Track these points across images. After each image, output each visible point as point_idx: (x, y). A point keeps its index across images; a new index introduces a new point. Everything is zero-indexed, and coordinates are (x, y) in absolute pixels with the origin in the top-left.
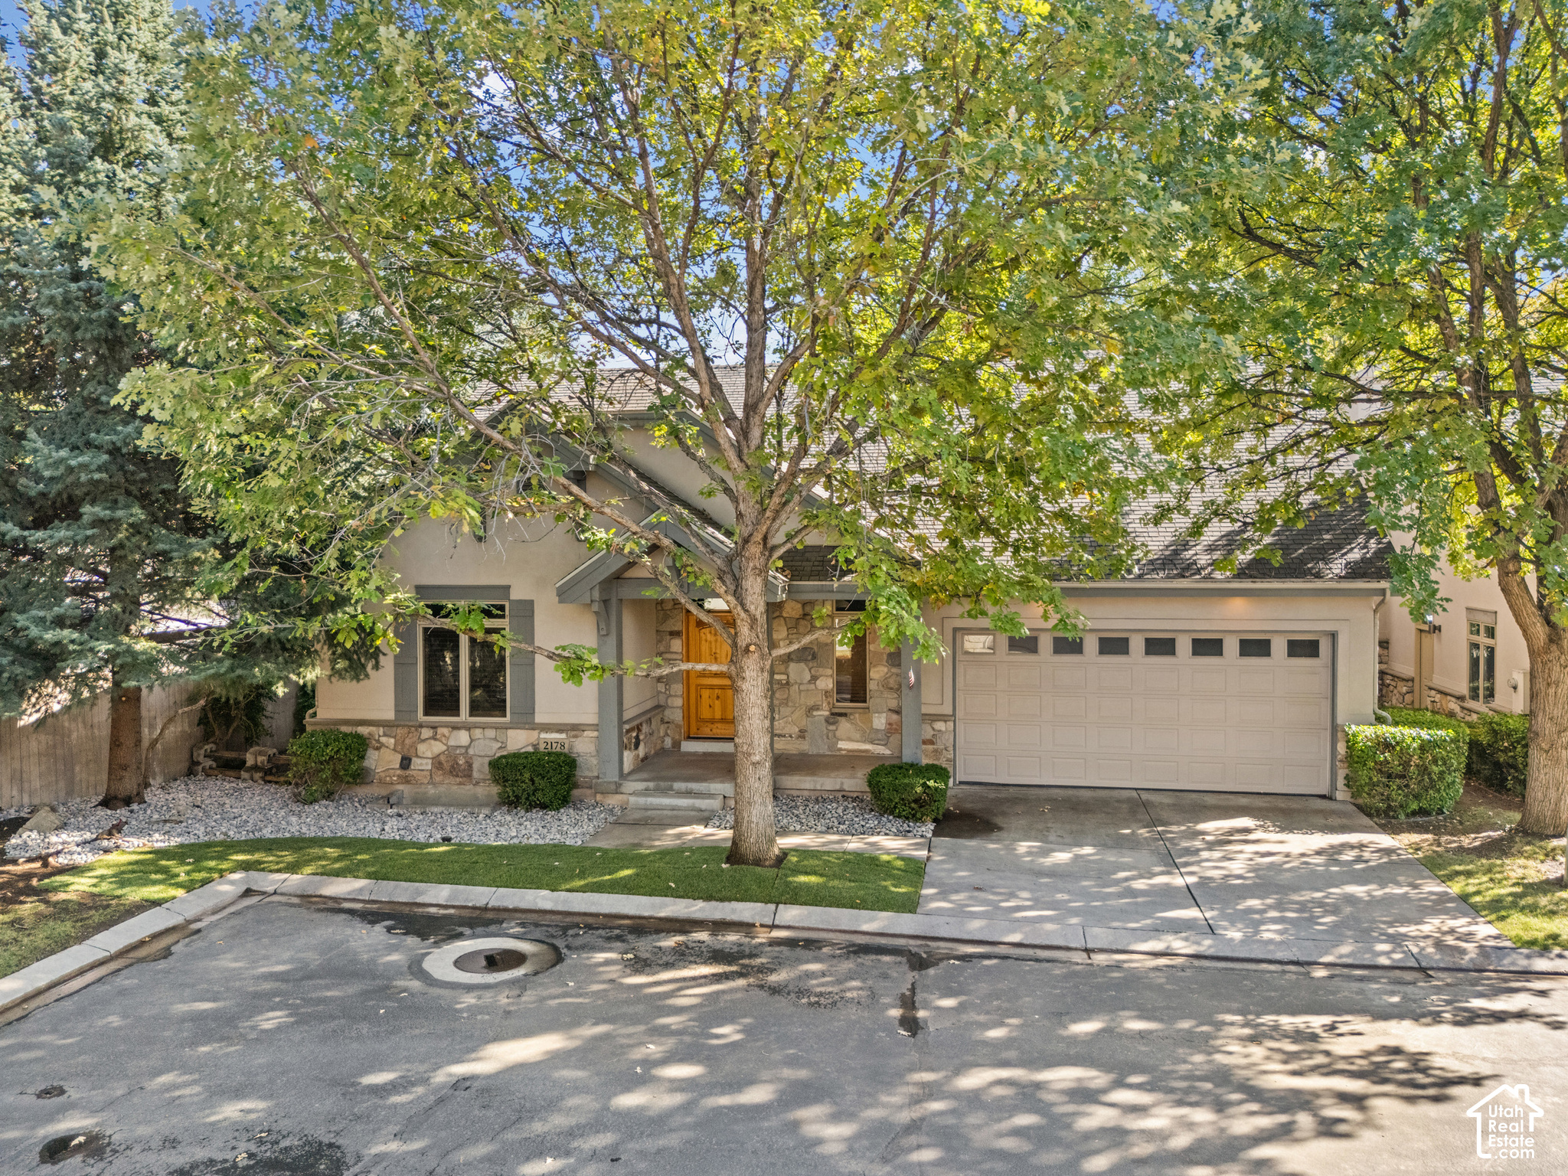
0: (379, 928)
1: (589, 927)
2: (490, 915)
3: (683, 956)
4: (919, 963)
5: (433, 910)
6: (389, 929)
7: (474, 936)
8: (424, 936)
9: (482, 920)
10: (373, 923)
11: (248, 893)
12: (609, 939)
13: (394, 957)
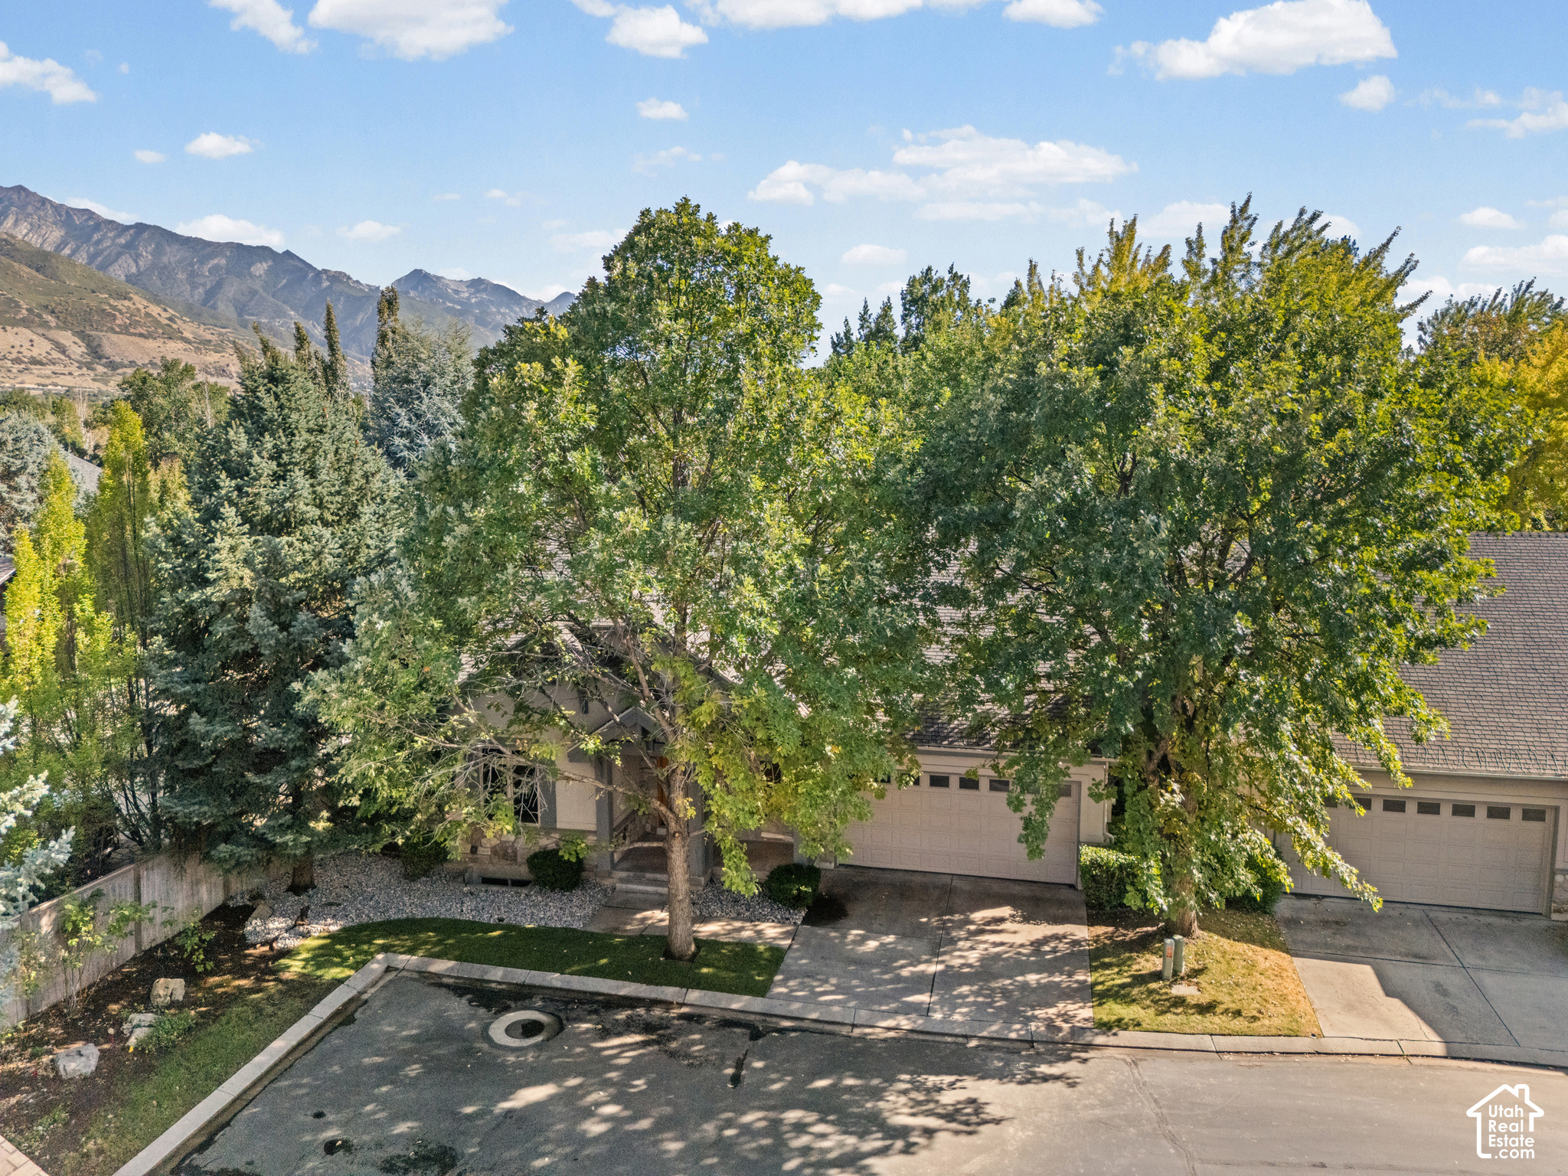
0: (464, 1001)
1: (581, 1002)
2: (525, 991)
3: (628, 1027)
4: (756, 1034)
5: (493, 985)
6: (470, 1001)
7: (517, 1009)
8: (488, 1008)
9: (521, 995)
10: (461, 996)
11: (388, 970)
12: (590, 1012)
13: (472, 1025)
